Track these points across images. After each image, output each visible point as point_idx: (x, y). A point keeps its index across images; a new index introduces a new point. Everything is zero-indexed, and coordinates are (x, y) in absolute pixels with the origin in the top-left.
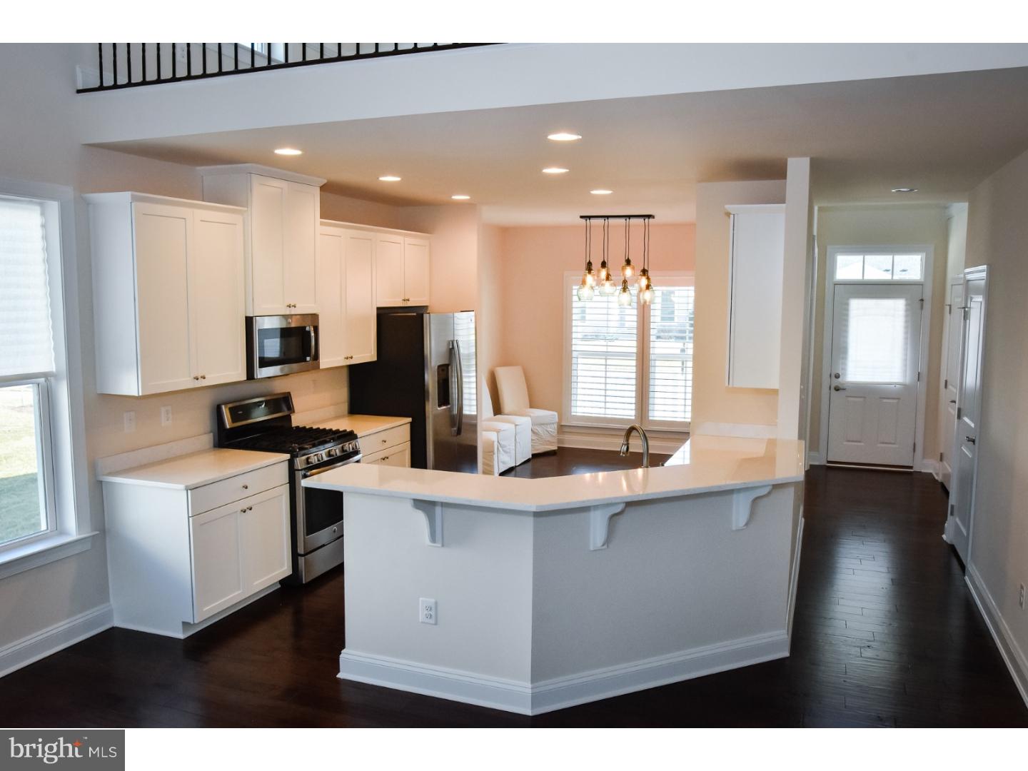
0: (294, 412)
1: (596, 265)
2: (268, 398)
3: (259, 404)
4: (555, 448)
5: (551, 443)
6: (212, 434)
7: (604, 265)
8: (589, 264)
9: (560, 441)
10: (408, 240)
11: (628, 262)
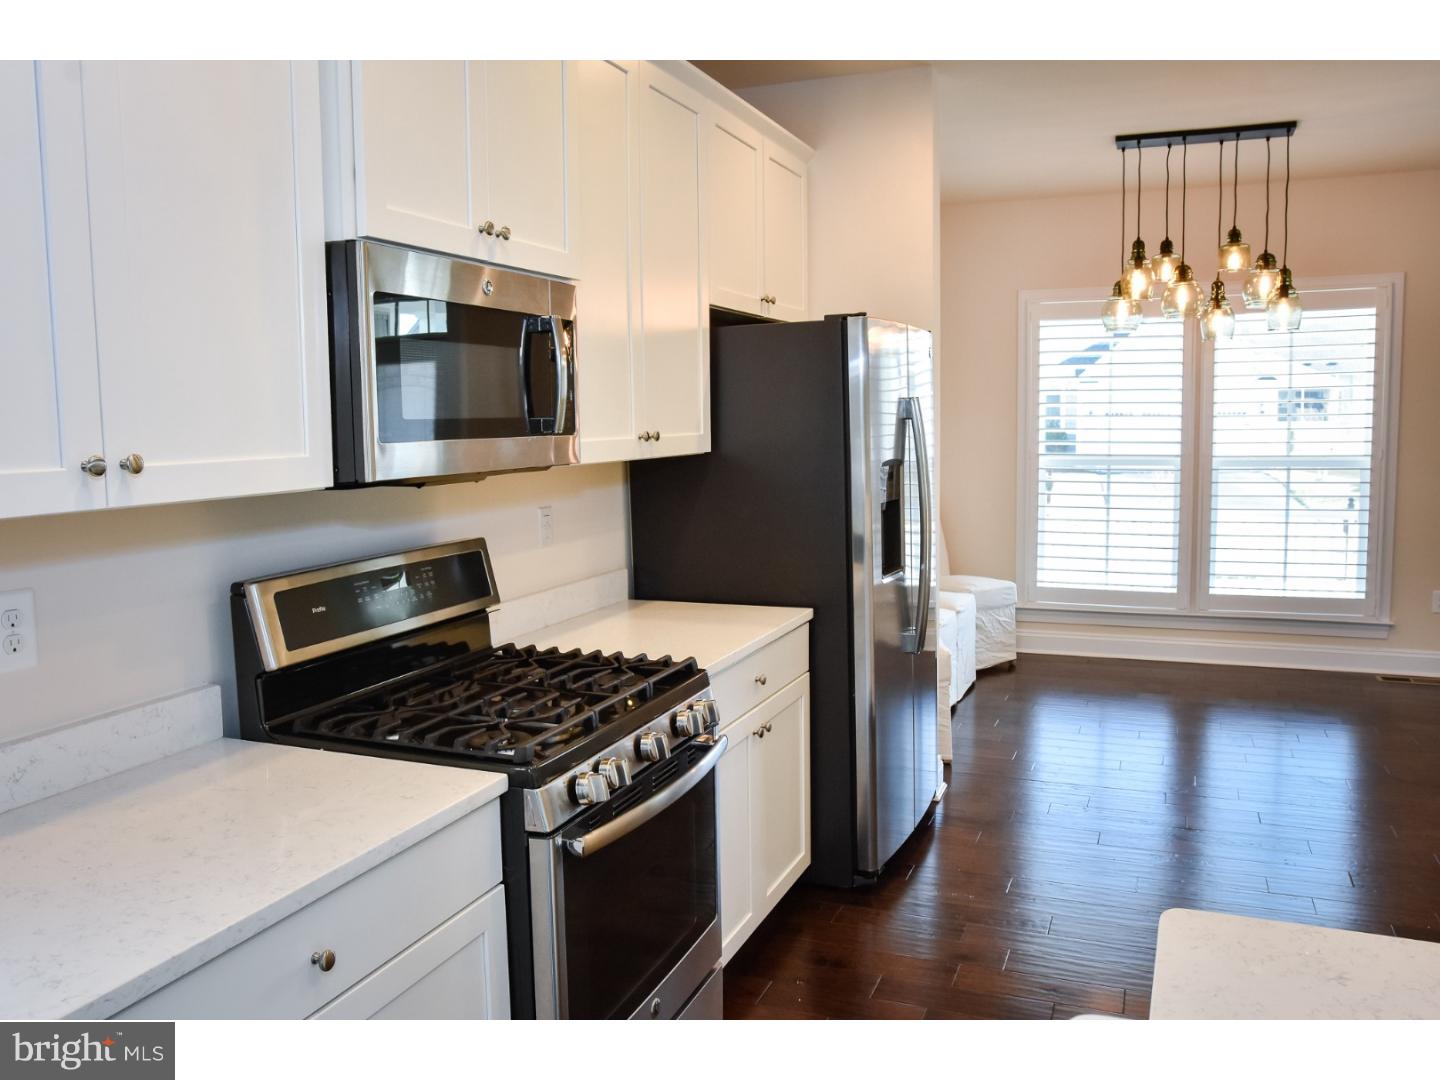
0: (497, 600)
1: (1152, 250)
2: (417, 558)
3: (384, 578)
4: (1012, 657)
5: (1005, 646)
6: (217, 689)
7: (1166, 248)
8: (1139, 245)
9: (1019, 640)
10: (773, 149)
11: (1235, 236)
